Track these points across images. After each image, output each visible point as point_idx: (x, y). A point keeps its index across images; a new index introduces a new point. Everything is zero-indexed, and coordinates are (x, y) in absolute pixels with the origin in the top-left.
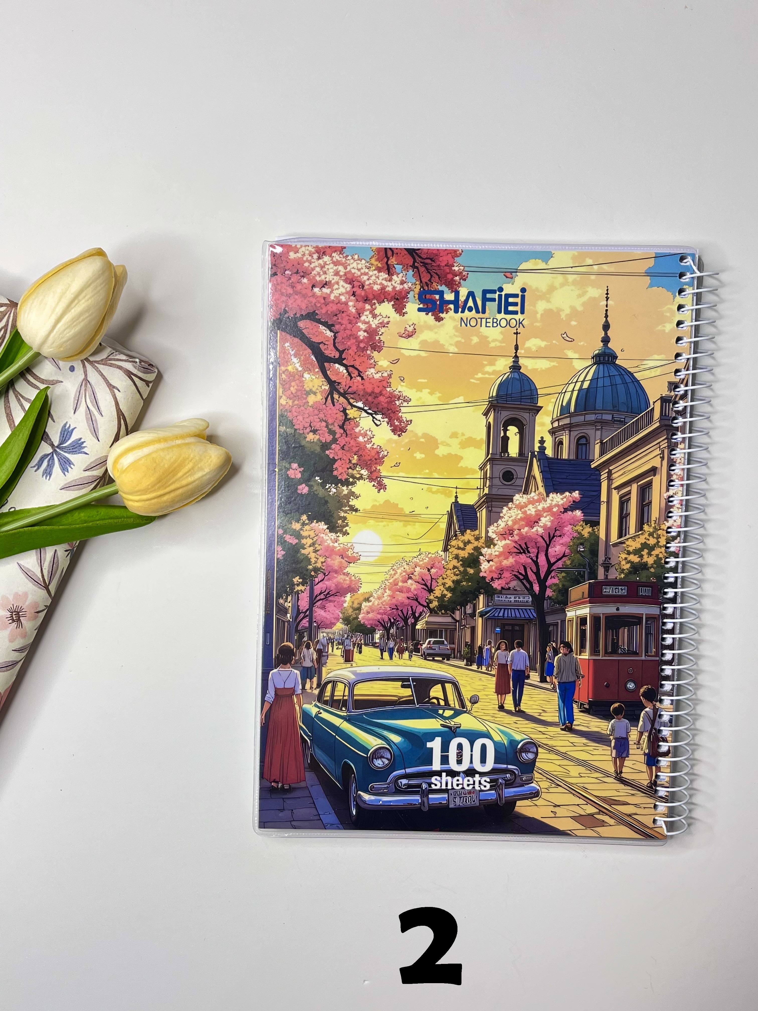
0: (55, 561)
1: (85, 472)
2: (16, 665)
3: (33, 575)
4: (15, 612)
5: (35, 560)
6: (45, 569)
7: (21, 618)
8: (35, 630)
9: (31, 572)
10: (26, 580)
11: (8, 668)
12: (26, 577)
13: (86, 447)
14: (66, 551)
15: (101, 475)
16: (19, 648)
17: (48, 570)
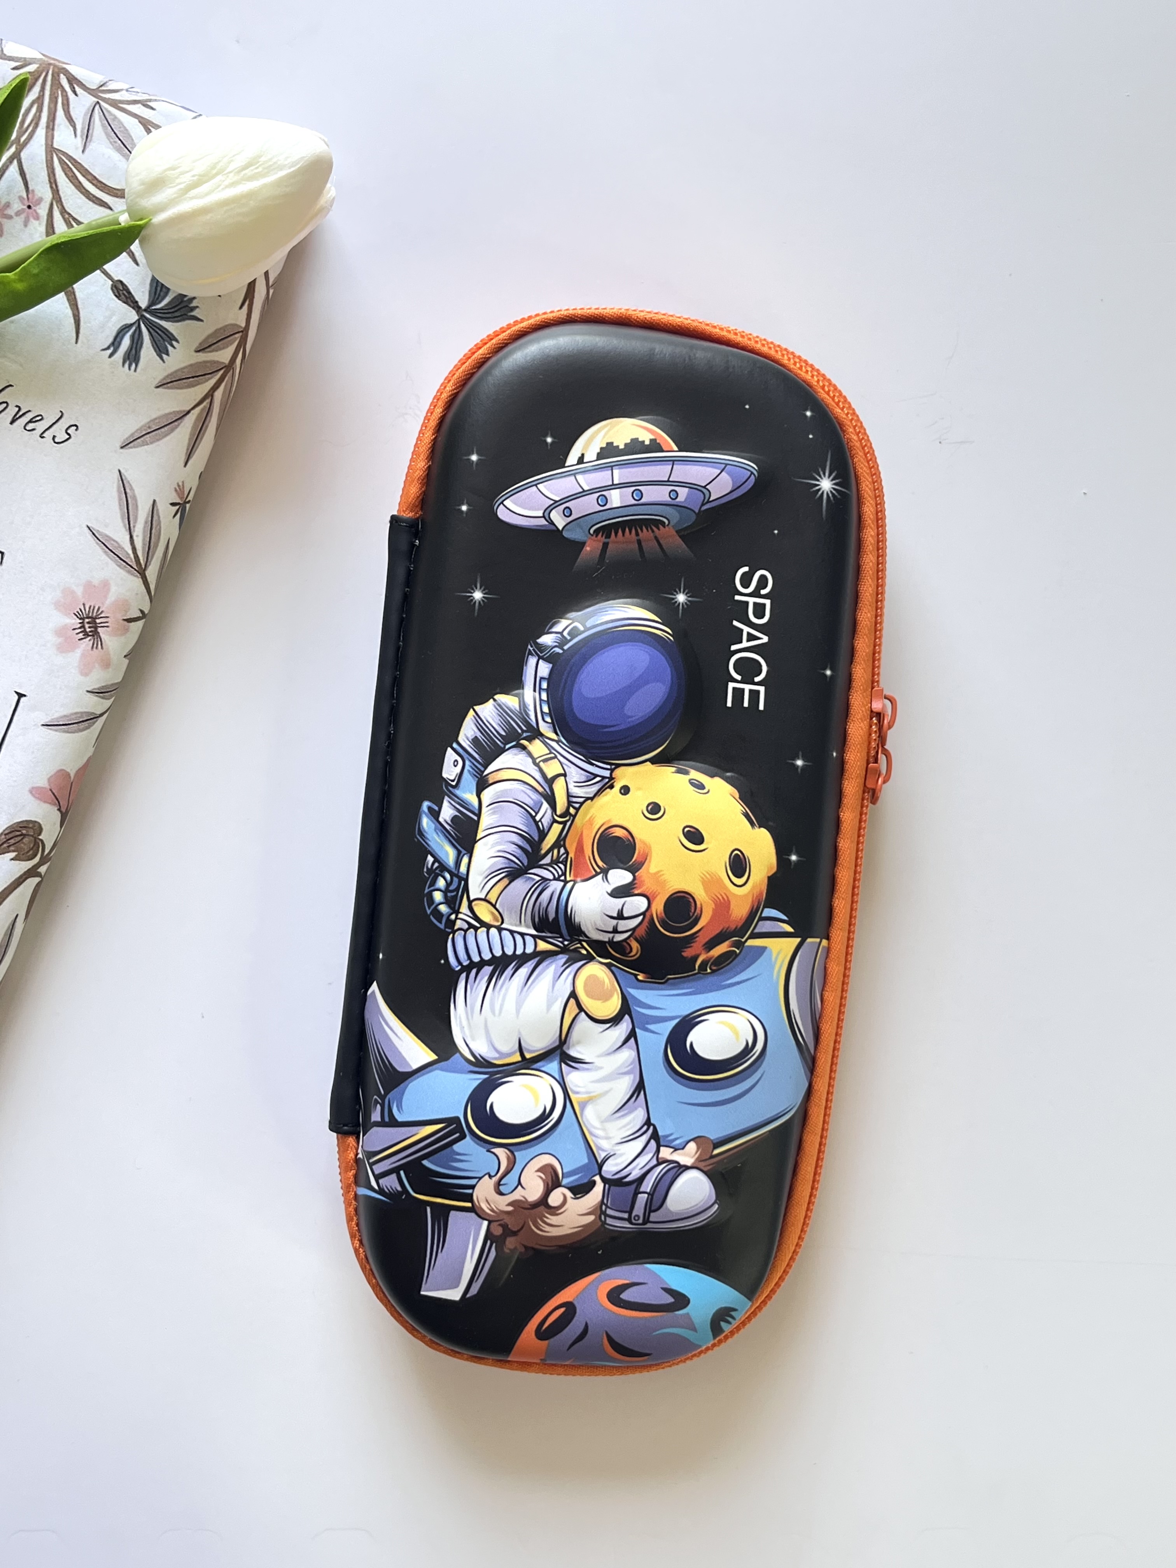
0: (154, 522)
1: (198, 354)
2: (94, 723)
3: (115, 547)
4: (88, 618)
5: (120, 520)
6: (137, 536)
7: (99, 630)
8: (125, 656)
9: (112, 542)
10: (104, 557)
11: (82, 725)
12: (105, 552)
13: (197, 307)
14: (173, 504)
15: (226, 361)
16: (98, 689)
17: (144, 540)
